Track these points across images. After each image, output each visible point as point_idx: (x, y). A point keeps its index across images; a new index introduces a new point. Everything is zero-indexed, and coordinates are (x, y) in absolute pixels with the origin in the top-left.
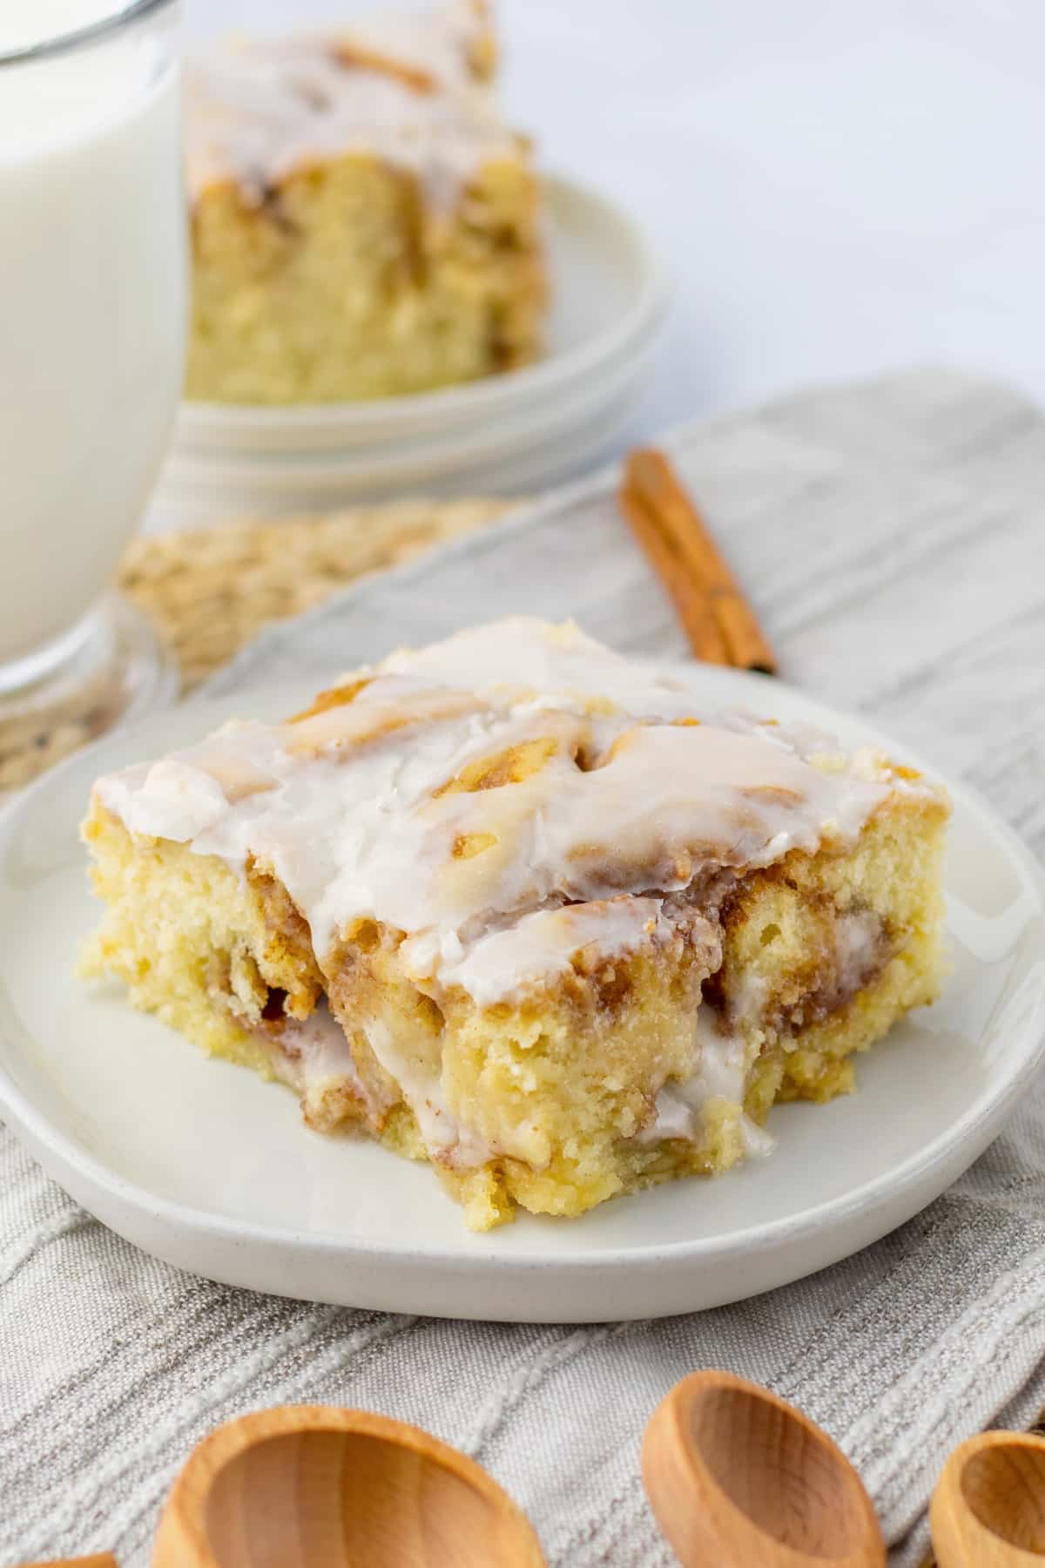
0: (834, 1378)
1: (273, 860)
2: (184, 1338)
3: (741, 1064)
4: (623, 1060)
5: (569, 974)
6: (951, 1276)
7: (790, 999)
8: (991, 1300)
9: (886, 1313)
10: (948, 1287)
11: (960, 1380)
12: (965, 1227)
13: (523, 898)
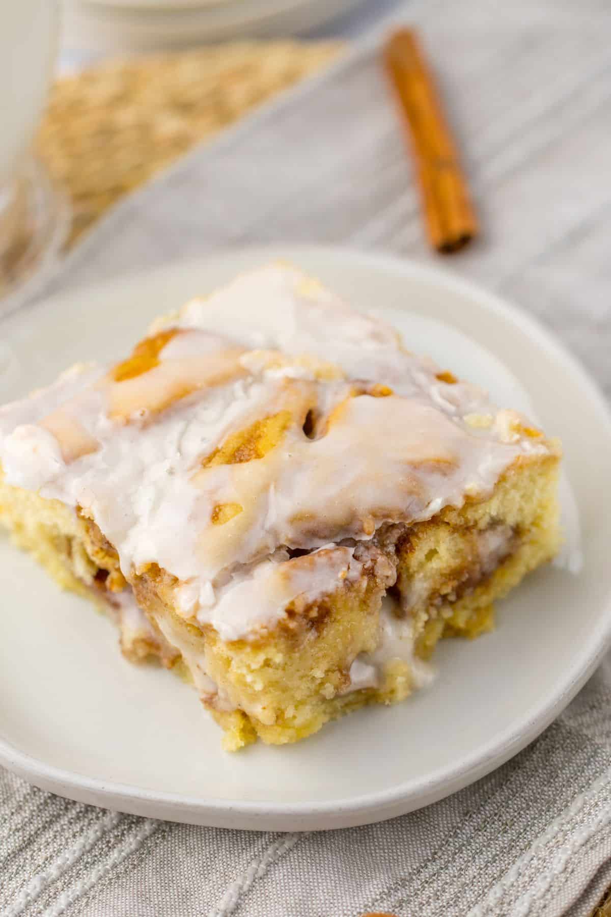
0: (461, 869)
1: (93, 509)
2: (35, 822)
3: (411, 636)
4: (324, 656)
5: (284, 620)
6: (546, 789)
7: (446, 590)
8: (568, 819)
9: (500, 816)
10: (543, 797)
11: (541, 885)
12: (558, 748)
13: (258, 552)
